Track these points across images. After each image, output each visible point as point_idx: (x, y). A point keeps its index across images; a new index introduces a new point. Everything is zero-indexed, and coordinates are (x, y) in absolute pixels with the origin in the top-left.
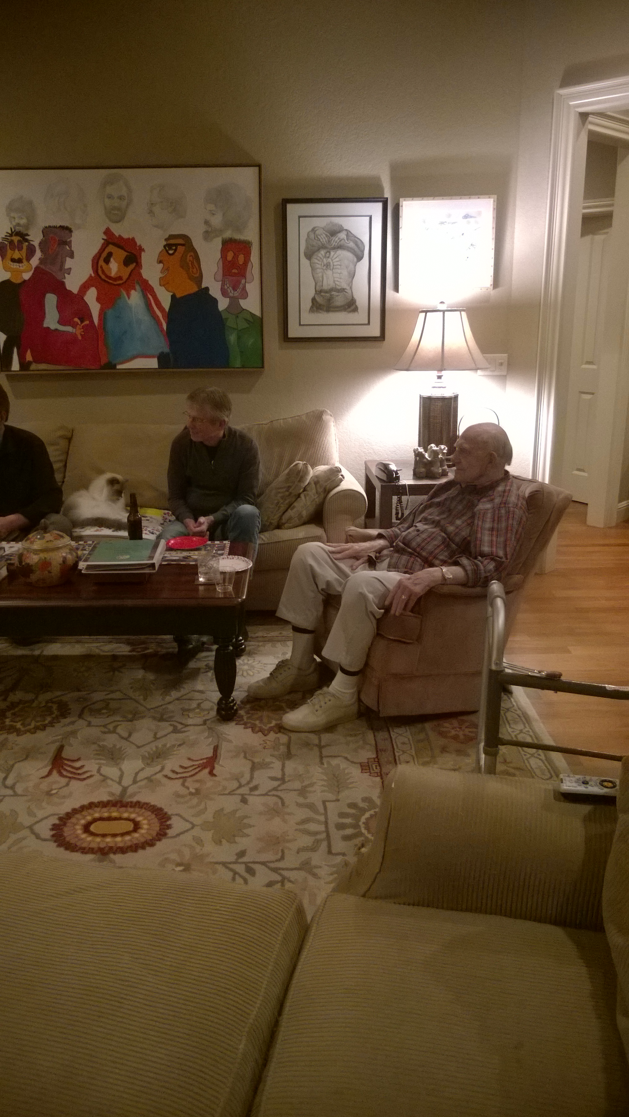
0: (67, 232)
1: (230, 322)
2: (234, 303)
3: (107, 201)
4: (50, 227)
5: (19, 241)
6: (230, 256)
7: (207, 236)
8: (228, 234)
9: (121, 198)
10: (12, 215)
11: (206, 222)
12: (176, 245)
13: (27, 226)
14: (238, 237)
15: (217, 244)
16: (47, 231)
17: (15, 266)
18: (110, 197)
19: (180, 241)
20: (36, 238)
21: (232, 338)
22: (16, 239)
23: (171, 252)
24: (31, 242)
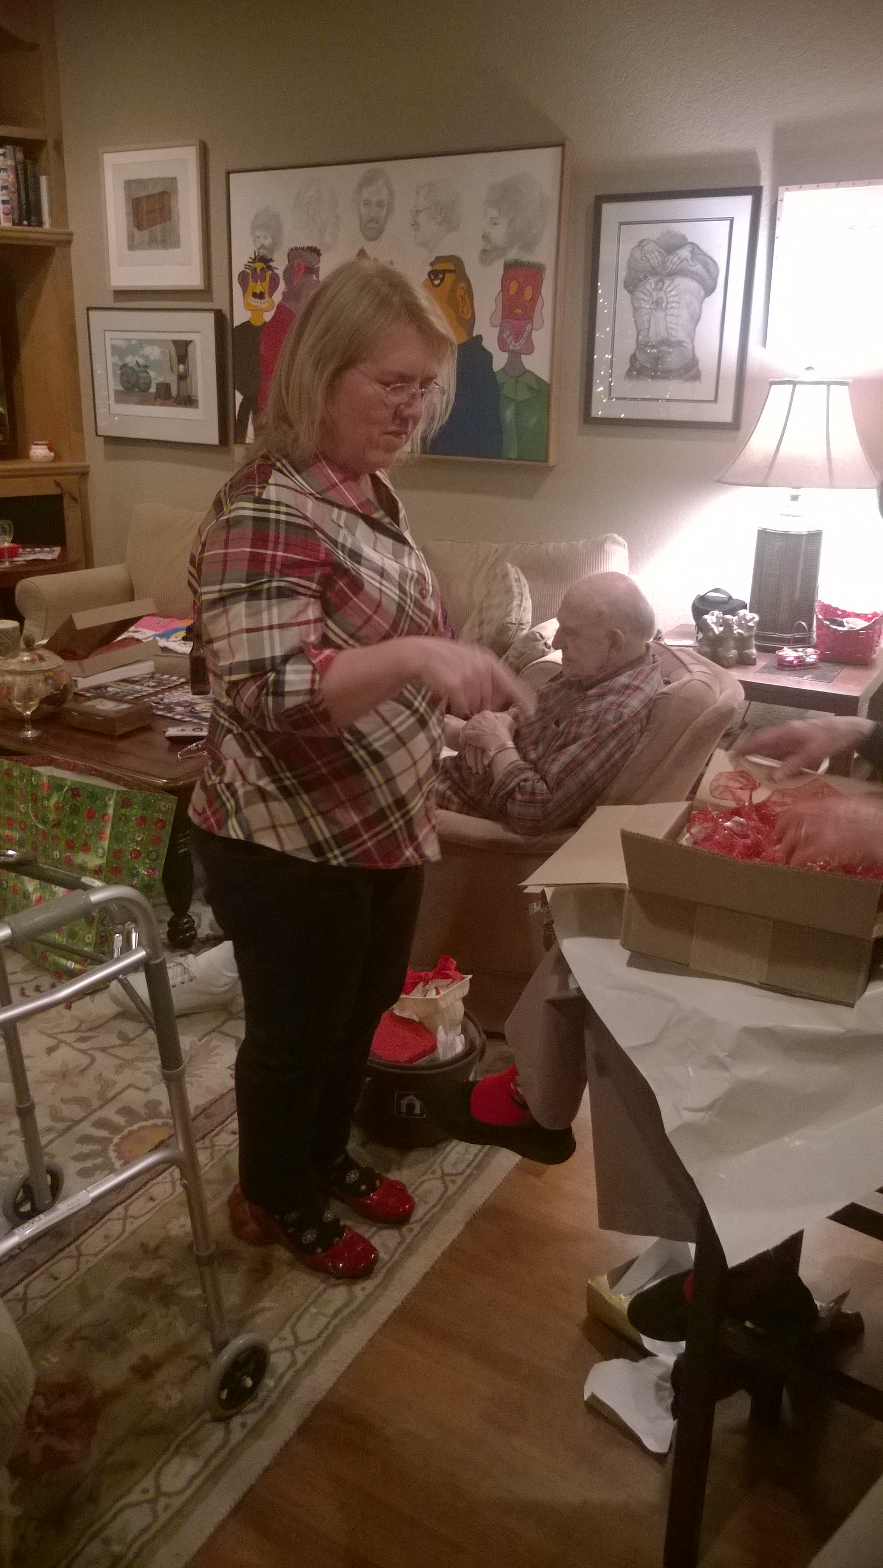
0: (314, 255)
1: (507, 391)
2: (515, 357)
3: (364, 211)
4: (296, 248)
5: (262, 269)
6: (514, 287)
7: (486, 256)
8: (513, 255)
9: (380, 205)
10: (258, 233)
11: (485, 237)
12: (444, 272)
13: (272, 249)
14: (526, 258)
15: (497, 269)
16: (294, 253)
17: (255, 302)
18: (367, 203)
19: (451, 266)
20: (280, 264)
21: (509, 414)
22: (259, 265)
23: (437, 282)
24: (276, 271)
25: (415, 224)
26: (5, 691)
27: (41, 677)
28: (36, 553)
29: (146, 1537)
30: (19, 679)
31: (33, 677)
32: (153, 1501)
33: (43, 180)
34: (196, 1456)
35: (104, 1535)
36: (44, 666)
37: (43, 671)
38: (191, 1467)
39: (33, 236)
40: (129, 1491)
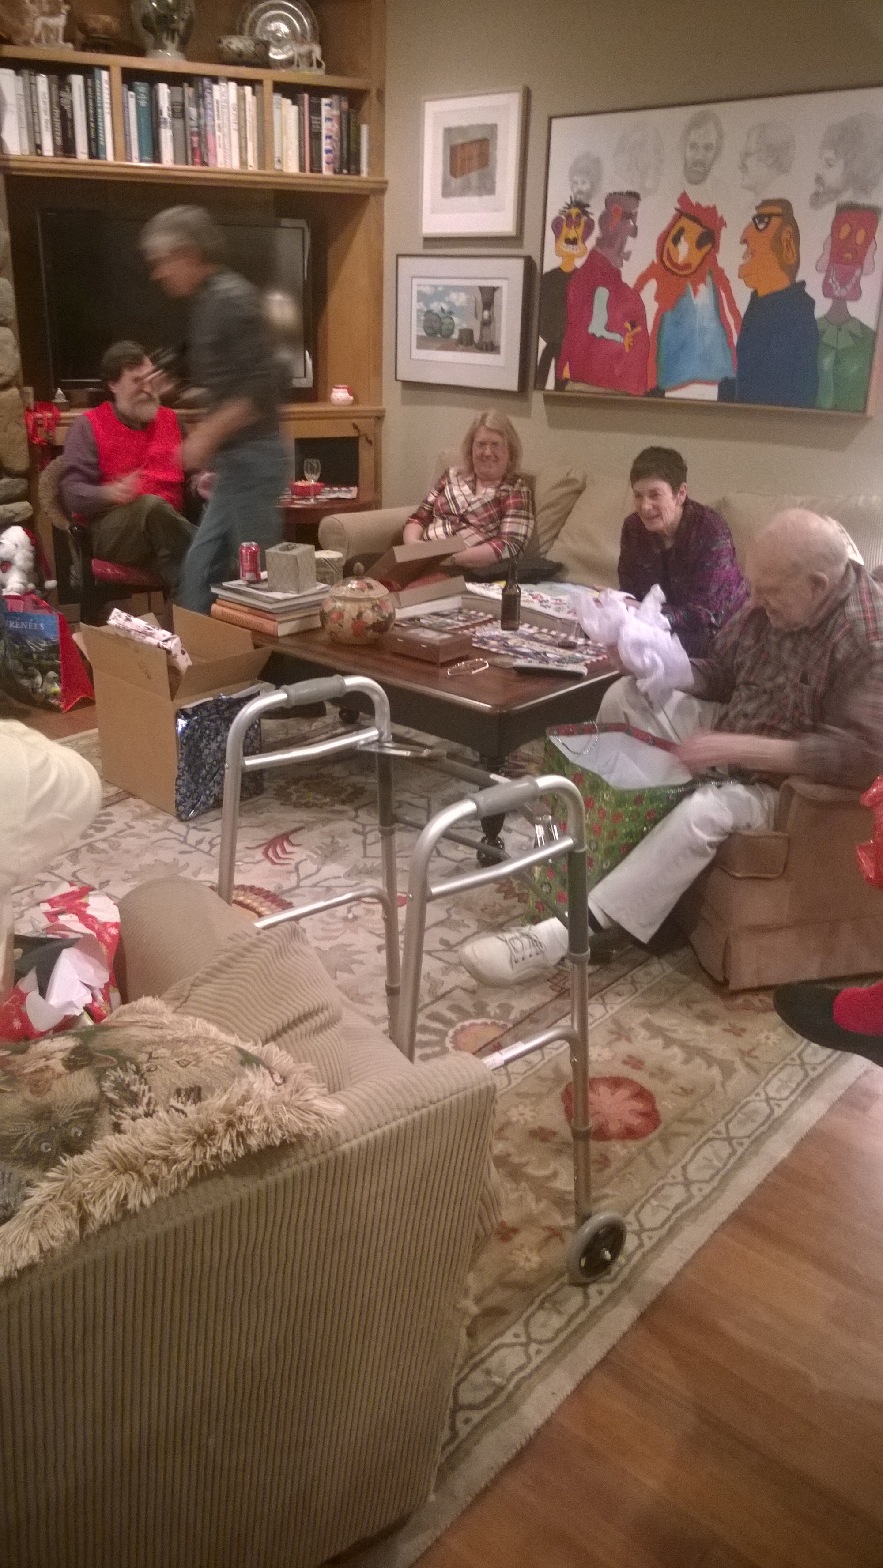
0: (634, 200)
1: (828, 338)
2: (839, 305)
3: (689, 154)
4: (615, 193)
5: (578, 215)
6: (845, 230)
7: (817, 200)
8: (847, 197)
9: (708, 147)
10: (576, 178)
11: (819, 180)
12: (770, 216)
13: (589, 195)
14: (863, 200)
15: (829, 212)
16: (612, 199)
17: (567, 249)
18: (694, 146)
19: (777, 210)
20: (596, 210)
21: (827, 362)
22: (574, 211)
23: (761, 226)
24: (592, 217)
25: (744, 167)
26: (334, 616)
27: (369, 605)
28: (334, 492)
29: (522, 1374)
30: (349, 606)
31: (362, 604)
32: (526, 1345)
33: (364, 130)
34: (560, 1313)
35: (484, 1367)
36: (372, 594)
37: (370, 600)
38: (557, 1322)
39: (352, 184)
40: (501, 1334)
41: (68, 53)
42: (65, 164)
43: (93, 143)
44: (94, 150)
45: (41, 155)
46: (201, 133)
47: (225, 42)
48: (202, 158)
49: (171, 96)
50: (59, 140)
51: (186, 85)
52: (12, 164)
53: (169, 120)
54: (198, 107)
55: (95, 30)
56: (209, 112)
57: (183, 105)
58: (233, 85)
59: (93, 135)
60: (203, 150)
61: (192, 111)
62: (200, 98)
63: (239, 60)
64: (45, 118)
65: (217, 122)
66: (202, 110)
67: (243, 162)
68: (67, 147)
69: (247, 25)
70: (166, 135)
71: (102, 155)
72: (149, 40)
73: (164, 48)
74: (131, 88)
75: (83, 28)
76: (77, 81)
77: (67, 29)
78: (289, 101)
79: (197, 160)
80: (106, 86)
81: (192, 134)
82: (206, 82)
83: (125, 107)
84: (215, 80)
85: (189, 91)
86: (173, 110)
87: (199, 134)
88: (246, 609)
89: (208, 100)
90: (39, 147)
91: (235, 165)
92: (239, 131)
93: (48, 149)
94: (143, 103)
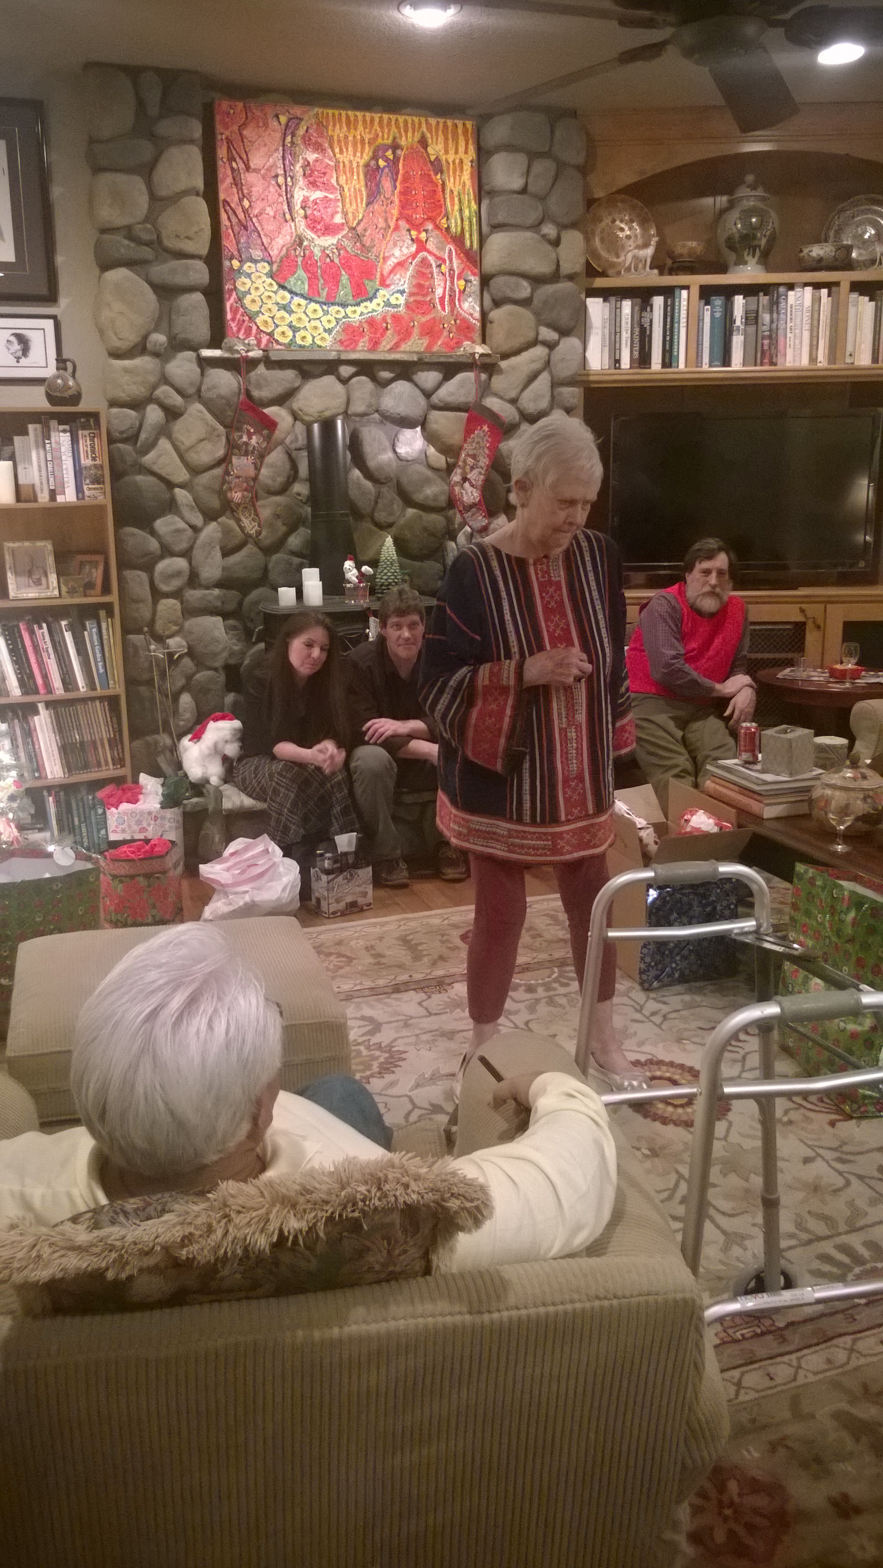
26: (822, 804)
27: (861, 796)
28: (879, 677)
30: (837, 793)
31: (852, 794)
36: (865, 784)
37: (863, 790)
41: (653, 278)
42: (642, 374)
43: (667, 355)
44: (667, 360)
45: (619, 368)
46: (773, 337)
47: (806, 251)
48: (771, 358)
49: (746, 305)
50: (636, 354)
51: (761, 294)
52: (592, 378)
53: (742, 327)
54: (771, 312)
55: (681, 255)
56: (782, 316)
57: (757, 312)
58: (809, 290)
59: (667, 347)
60: (773, 351)
61: (766, 317)
62: (774, 306)
63: (819, 265)
64: (626, 335)
65: (789, 325)
66: (775, 315)
67: (813, 359)
68: (643, 359)
69: (832, 234)
70: (738, 341)
71: (674, 364)
72: (732, 257)
73: (745, 263)
74: (707, 303)
75: (671, 254)
76: (658, 301)
77: (654, 258)
78: (867, 299)
79: (766, 361)
80: (684, 303)
81: (763, 338)
82: (782, 289)
83: (700, 320)
84: (791, 287)
85: (764, 300)
86: (747, 318)
87: (770, 337)
88: (736, 788)
89: (782, 305)
90: (618, 361)
91: (805, 362)
92: (812, 331)
93: (625, 363)
94: (718, 315)
